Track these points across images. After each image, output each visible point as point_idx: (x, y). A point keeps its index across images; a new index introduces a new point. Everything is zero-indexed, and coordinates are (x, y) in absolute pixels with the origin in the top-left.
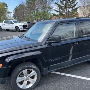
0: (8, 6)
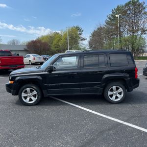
0: (82, 31)
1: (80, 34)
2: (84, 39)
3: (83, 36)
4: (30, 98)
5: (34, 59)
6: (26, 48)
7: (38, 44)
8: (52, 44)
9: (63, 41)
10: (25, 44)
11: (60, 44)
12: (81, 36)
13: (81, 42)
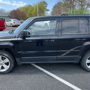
0: (47, 5)
1: (46, 7)
2: (48, 10)
3: (47, 8)
4: (2, 66)
5: (14, 22)
6: (10, 15)
7: (18, 13)
8: (27, 13)
9: (34, 11)
10: (9, 13)
11: (32, 13)
12: (46, 8)
13: (46, 12)
